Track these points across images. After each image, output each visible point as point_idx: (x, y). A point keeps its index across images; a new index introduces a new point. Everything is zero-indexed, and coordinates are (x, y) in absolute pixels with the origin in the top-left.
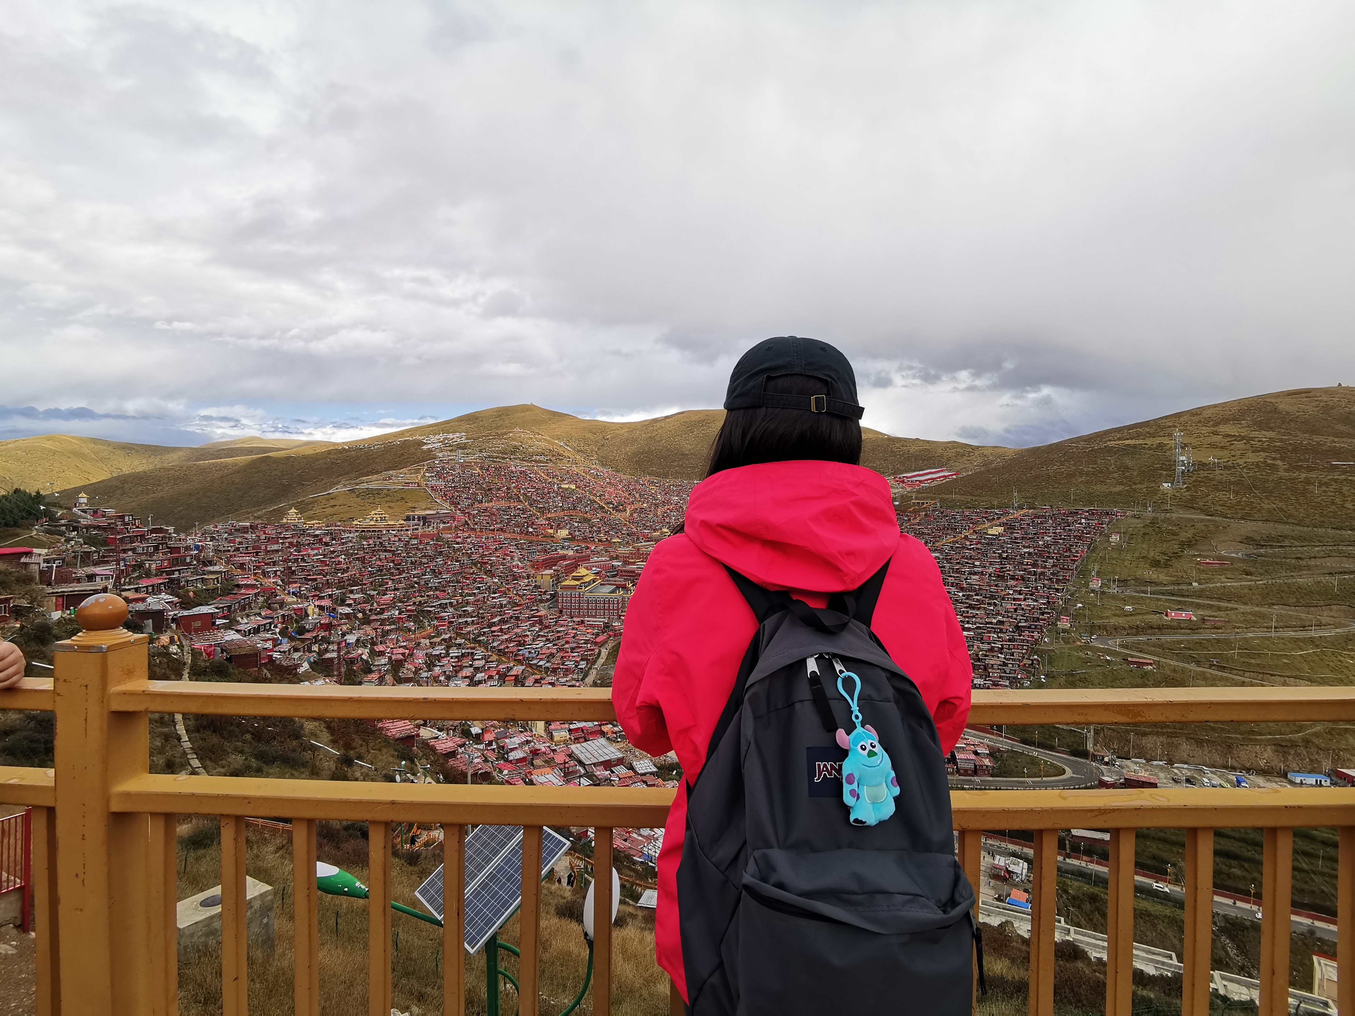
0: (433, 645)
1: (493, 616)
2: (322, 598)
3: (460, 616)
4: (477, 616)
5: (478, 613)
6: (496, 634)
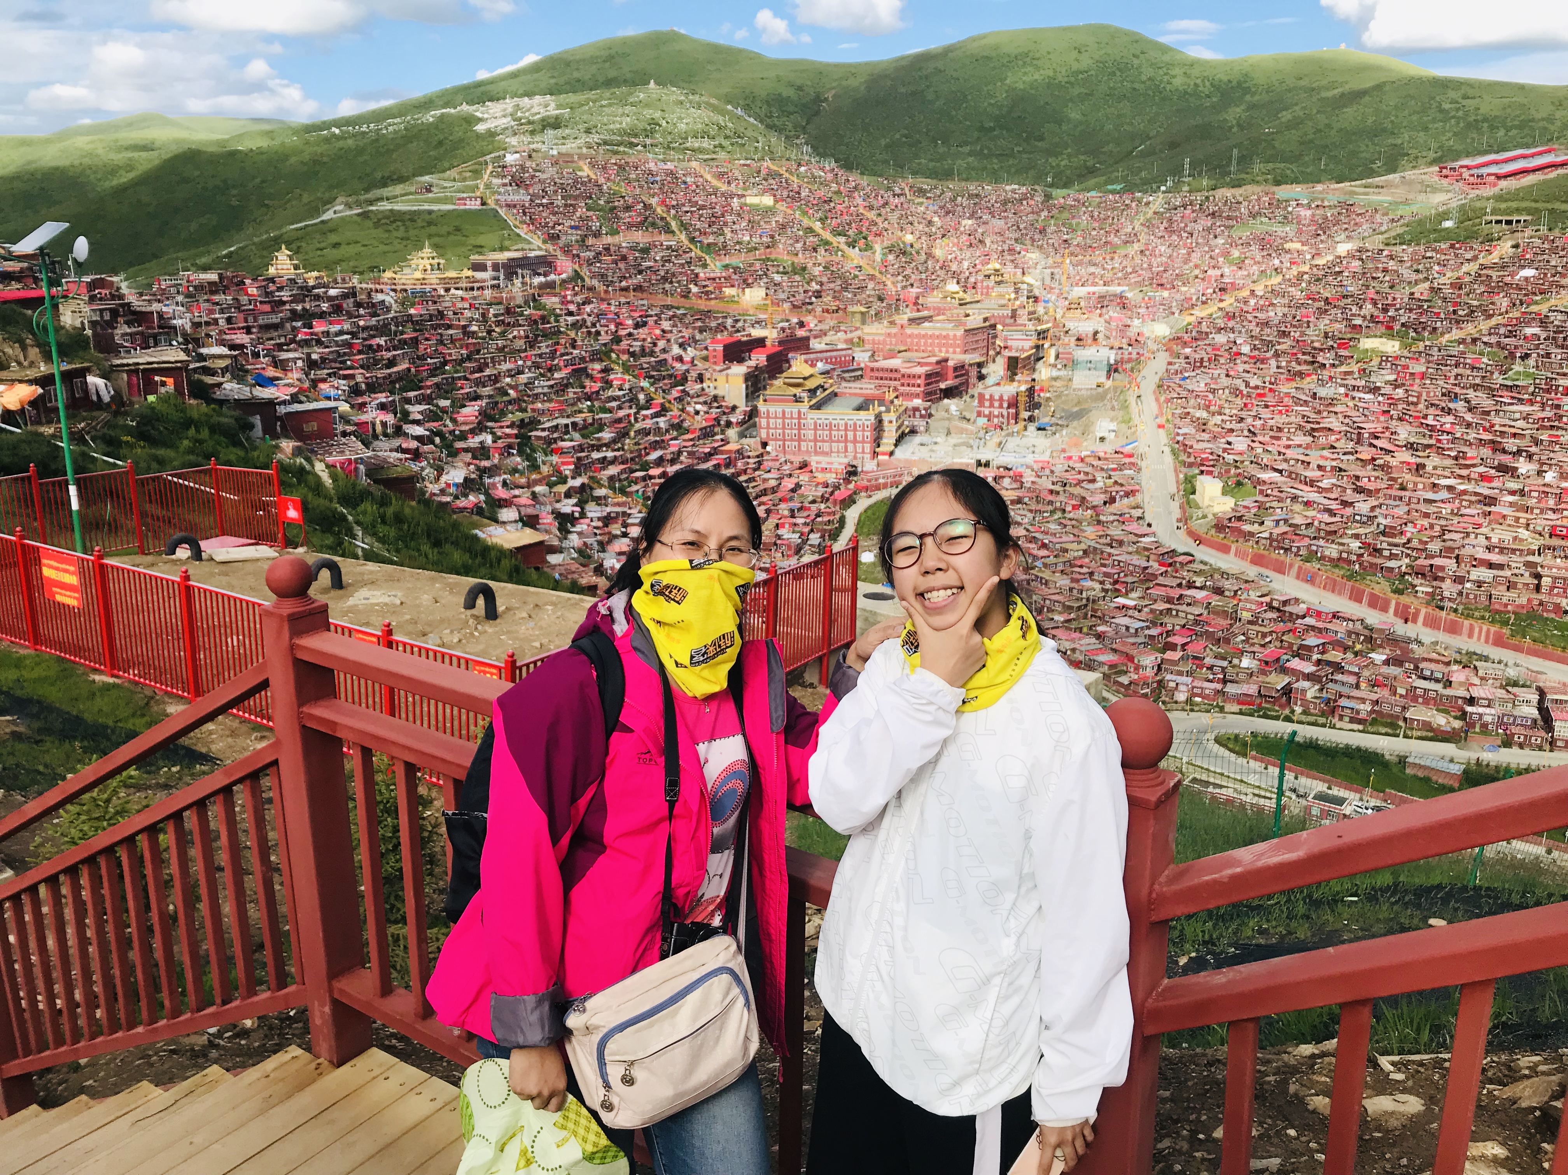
1: (649, 450)
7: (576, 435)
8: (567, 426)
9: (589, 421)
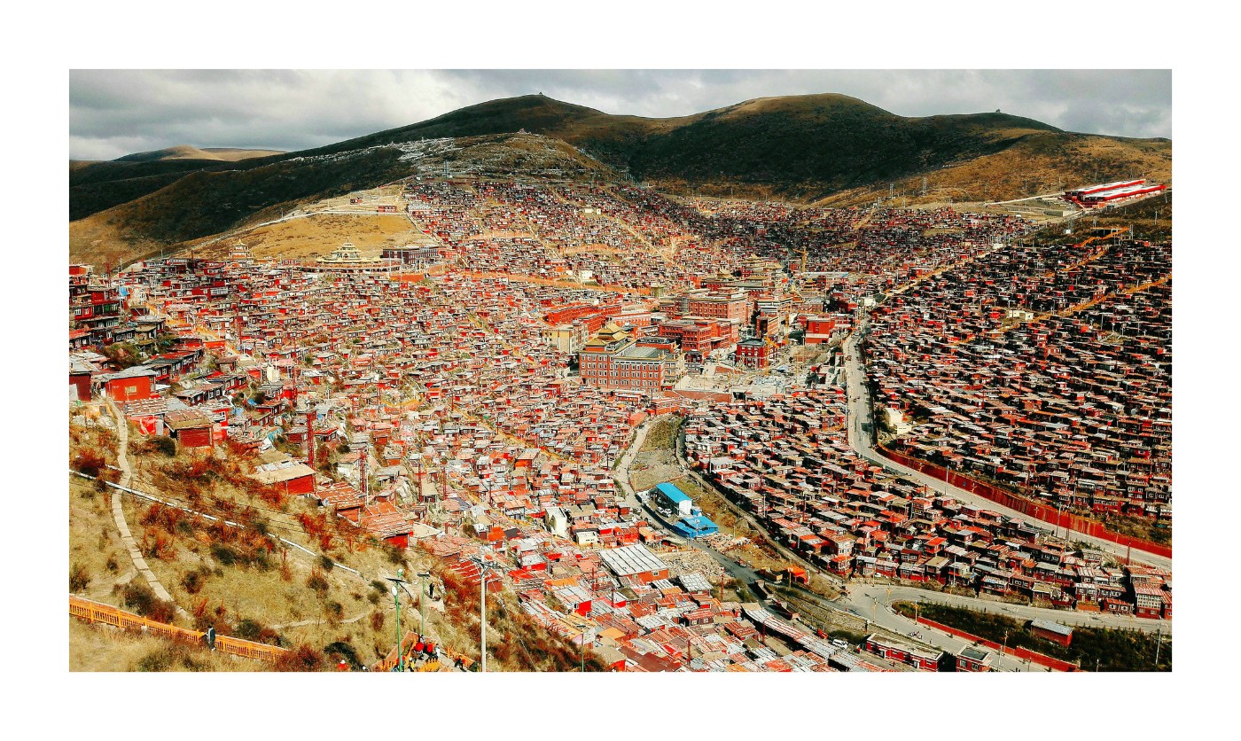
0: (423, 419)
1: (497, 384)
2: (283, 356)
3: (456, 382)
4: (478, 383)
5: (479, 379)
6: (501, 406)
7: (445, 374)
8: (438, 366)
9: (456, 363)
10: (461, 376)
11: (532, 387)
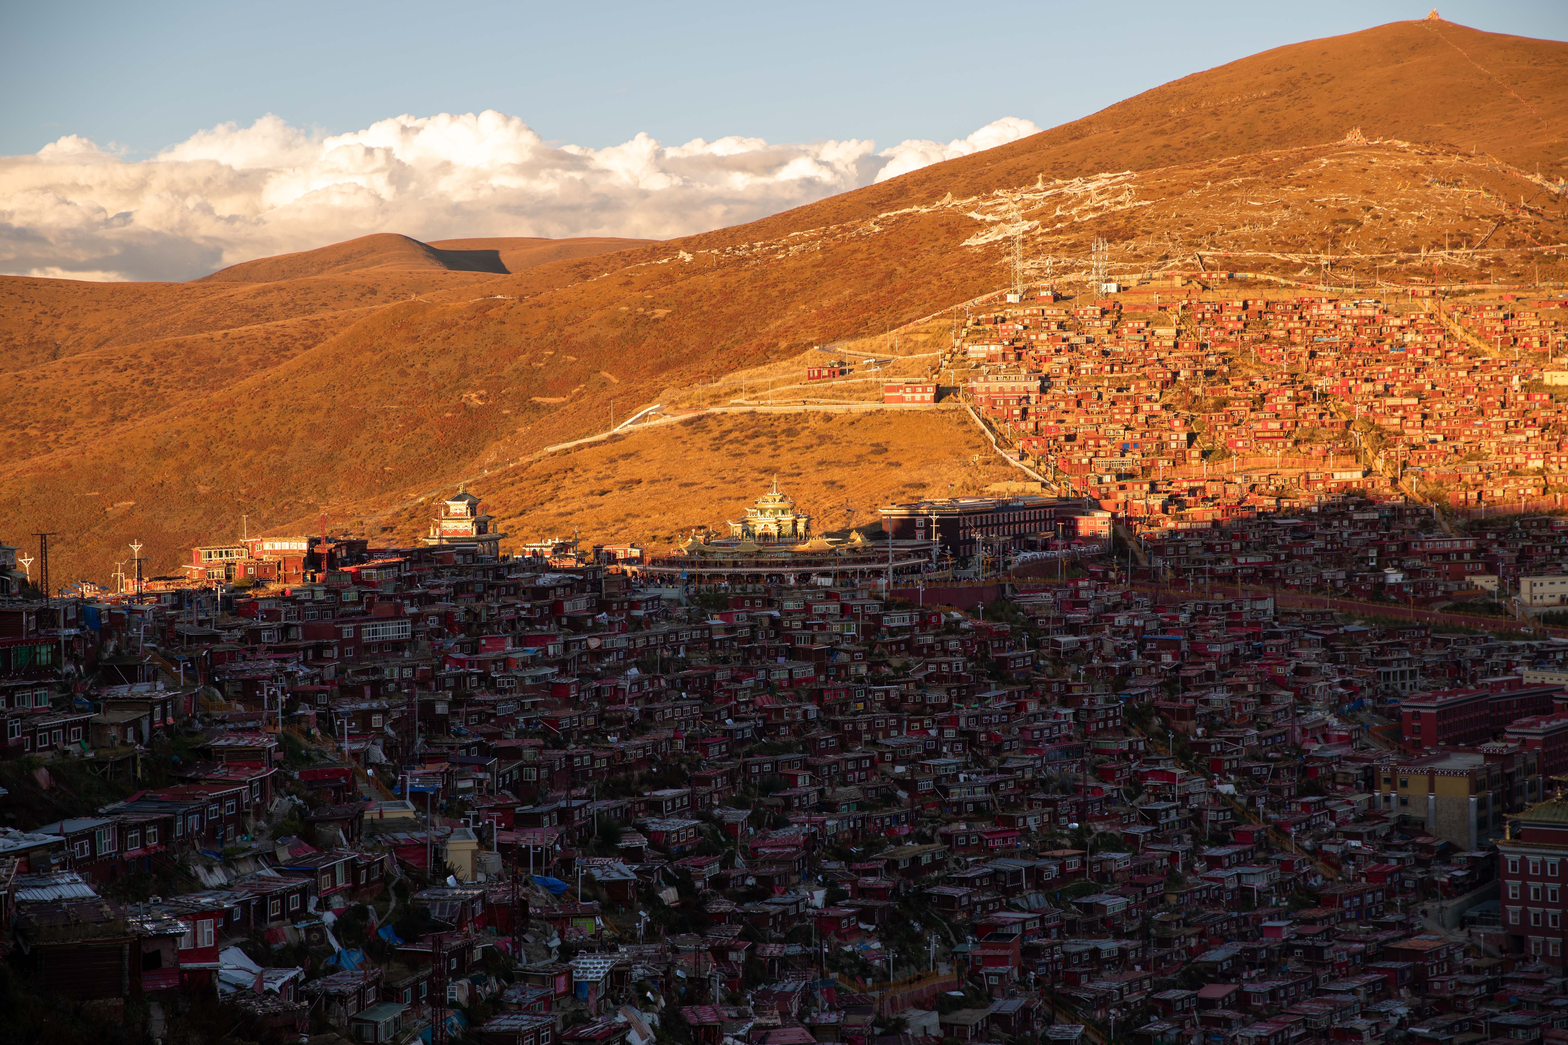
1: (1208, 940)
2: (534, 821)
3: (1070, 929)
4: (1143, 933)
5: (1147, 922)
7: (1035, 899)
8: (1016, 875)
9: (1074, 864)
10: (1089, 908)
11: (1328, 955)
